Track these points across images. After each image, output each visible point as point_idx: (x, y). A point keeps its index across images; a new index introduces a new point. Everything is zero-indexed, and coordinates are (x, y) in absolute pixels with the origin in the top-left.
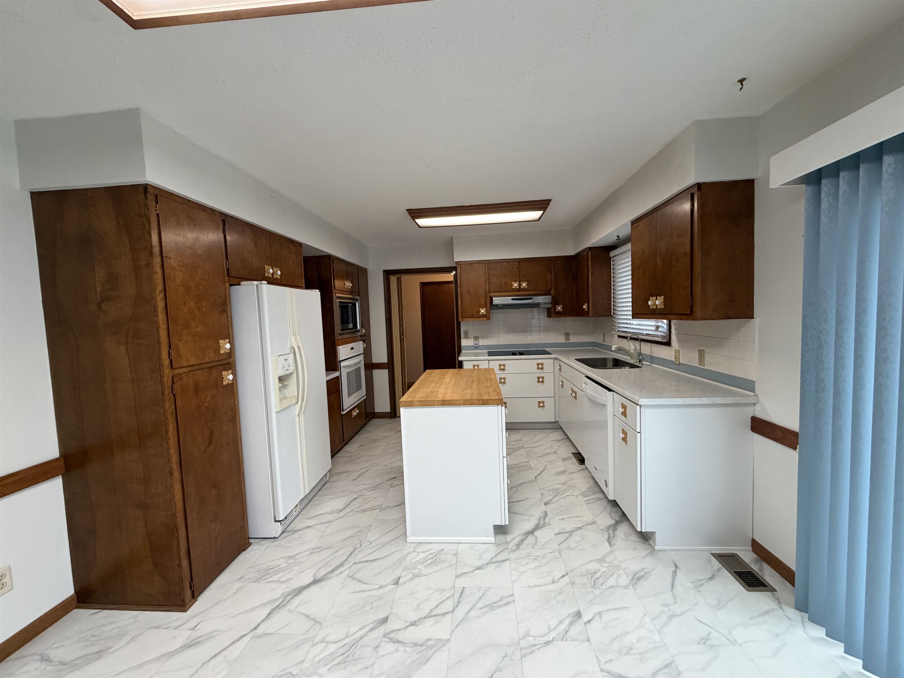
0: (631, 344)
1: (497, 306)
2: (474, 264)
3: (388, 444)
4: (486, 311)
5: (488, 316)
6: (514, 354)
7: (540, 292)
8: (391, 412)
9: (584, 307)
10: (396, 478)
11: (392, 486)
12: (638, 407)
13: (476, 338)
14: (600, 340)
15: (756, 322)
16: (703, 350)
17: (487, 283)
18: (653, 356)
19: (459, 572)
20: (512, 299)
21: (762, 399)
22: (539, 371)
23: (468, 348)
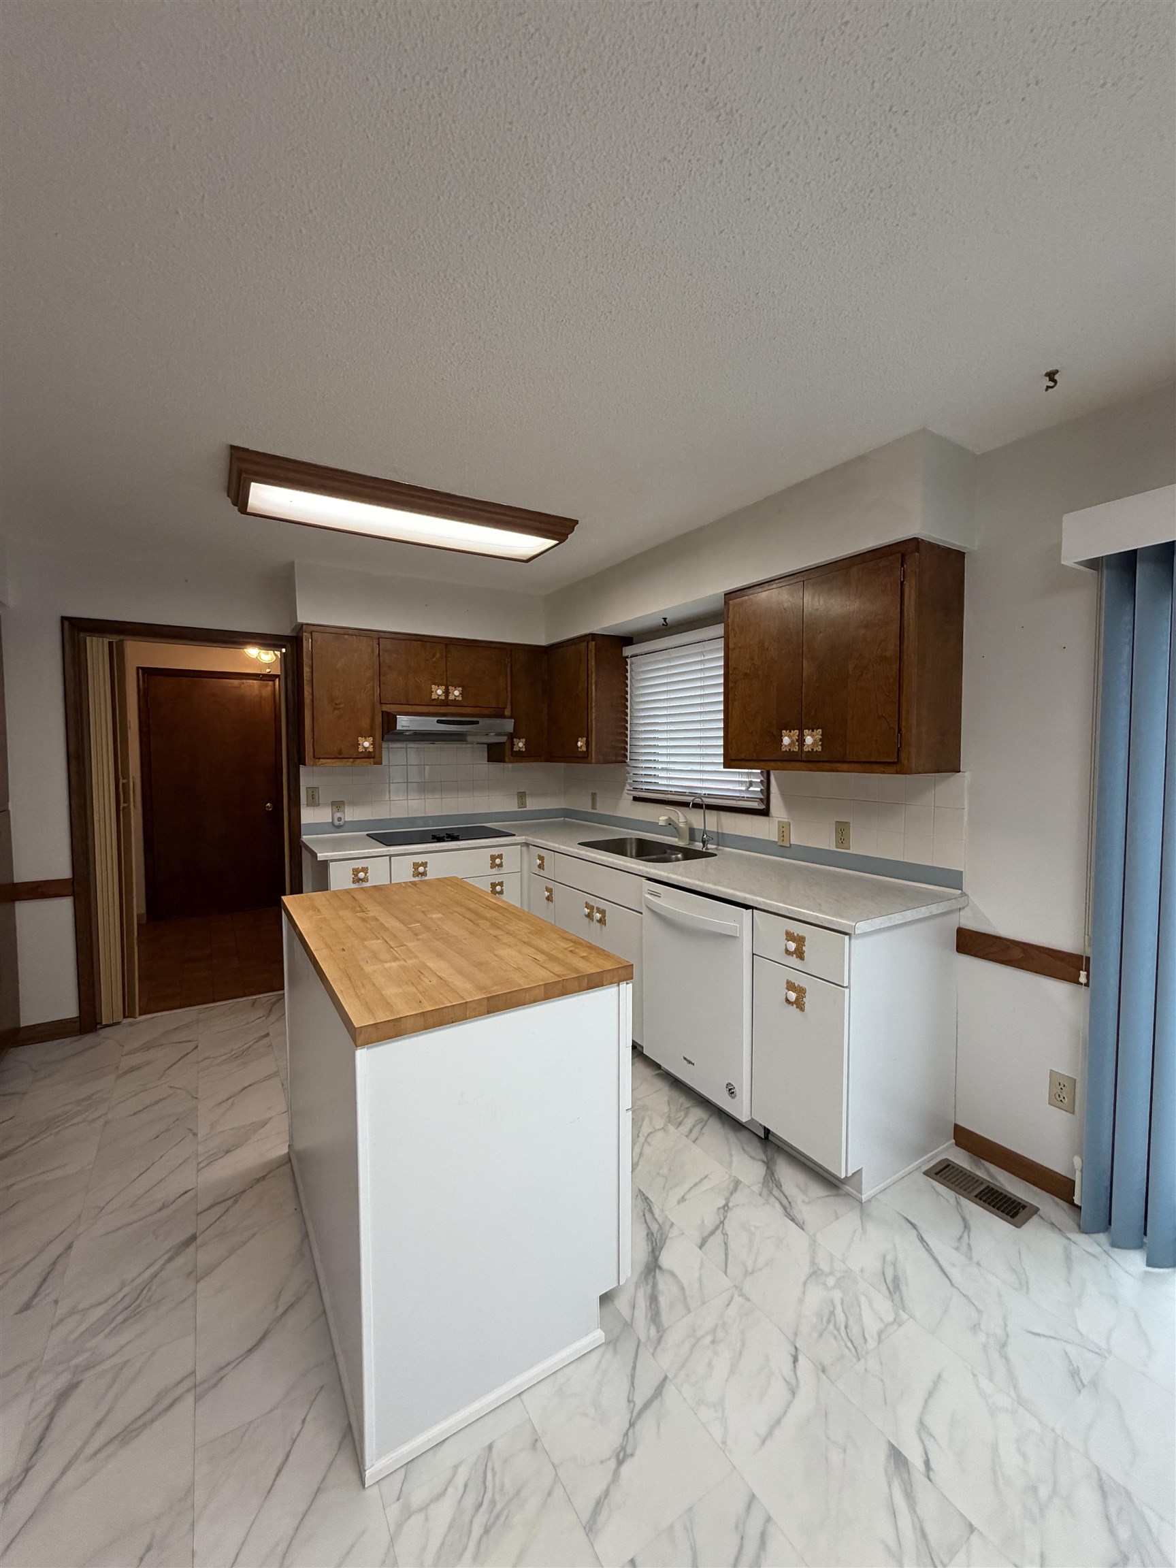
0: (680, 813)
1: (401, 733)
2: (346, 636)
3: (107, 1123)
4: (373, 744)
5: (377, 755)
6: (438, 838)
7: (486, 712)
8: (79, 1017)
9: (579, 744)
10: (199, 1240)
11: (196, 1275)
12: (847, 937)
13: (338, 805)
14: (584, 805)
15: (966, 776)
16: (847, 823)
17: (377, 683)
18: (723, 834)
19: (585, 1505)
20: (439, 722)
21: (974, 899)
22: (495, 871)
23: (317, 828)
